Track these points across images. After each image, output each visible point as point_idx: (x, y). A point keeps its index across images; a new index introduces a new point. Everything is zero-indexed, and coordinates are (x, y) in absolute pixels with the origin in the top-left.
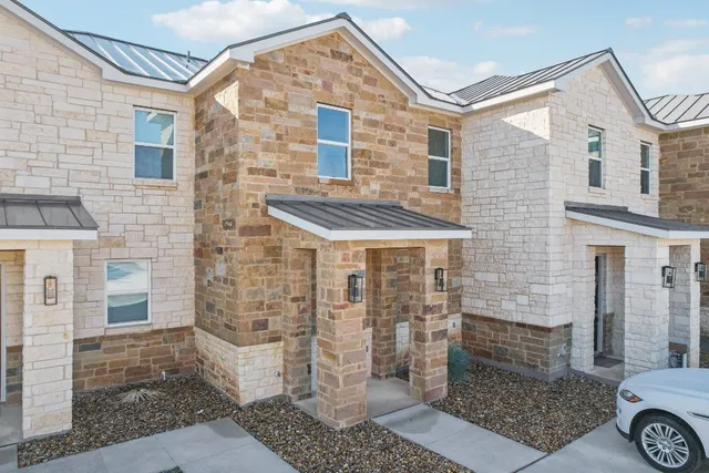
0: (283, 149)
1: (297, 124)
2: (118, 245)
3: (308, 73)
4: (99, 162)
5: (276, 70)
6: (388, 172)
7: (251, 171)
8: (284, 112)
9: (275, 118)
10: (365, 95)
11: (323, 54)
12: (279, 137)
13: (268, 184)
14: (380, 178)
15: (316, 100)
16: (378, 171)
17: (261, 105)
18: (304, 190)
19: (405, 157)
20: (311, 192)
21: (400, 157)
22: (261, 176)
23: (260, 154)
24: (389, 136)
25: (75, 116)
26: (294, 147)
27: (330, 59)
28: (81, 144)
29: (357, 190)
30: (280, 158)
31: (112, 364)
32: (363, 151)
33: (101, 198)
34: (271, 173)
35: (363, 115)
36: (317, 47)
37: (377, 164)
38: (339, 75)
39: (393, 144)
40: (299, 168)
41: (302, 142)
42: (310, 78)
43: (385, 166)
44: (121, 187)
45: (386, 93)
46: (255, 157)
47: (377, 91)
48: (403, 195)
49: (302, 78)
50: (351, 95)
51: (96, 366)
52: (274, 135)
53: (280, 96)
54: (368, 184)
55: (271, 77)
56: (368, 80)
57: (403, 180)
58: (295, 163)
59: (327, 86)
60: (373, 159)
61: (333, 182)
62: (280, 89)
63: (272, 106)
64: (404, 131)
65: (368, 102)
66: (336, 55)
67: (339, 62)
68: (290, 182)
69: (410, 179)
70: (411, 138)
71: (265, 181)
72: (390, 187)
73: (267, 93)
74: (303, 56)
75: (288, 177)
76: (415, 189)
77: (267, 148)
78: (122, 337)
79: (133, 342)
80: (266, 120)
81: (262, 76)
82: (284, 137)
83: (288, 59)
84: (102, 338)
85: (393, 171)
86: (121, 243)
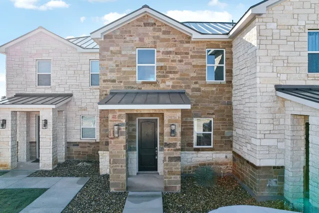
0: (119, 71)
1: (126, 59)
2: (85, 110)
3: (131, 36)
4: (78, 81)
5: (116, 38)
6: (177, 76)
7: (105, 81)
8: (119, 55)
9: (115, 58)
10: (163, 40)
11: (139, 26)
12: (117, 66)
13: (112, 86)
14: (172, 79)
15: (135, 47)
16: (171, 76)
17: (109, 53)
18: (129, 87)
19: (189, 67)
20: (132, 88)
21: (185, 67)
22: (109, 83)
23: (108, 74)
24: (179, 57)
25: (71, 66)
26: (123, 69)
27: (143, 27)
28: (73, 75)
29: (158, 86)
30: (117, 74)
31: (83, 152)
32: (162, 67)
33: (79, 94)
34: (114, 81)
35: (162, 50)
36: (136, 24)
37: (170, 72)
38: (148, 34)
39: (181, 61)
40: (127, 78)
41: (128, 66)
42: (132, 38)
43: (175, 73)
44: (85, 89)
45: (176, 37)
46: (106, 75)
47: (170, 37)
48: (188, 87)
49: (128, 39)
50: (155, 42)
51: (77, 152)
52: (115, 65)
53: (118, 48)
54: (165, 82)
55: (113, 41)
56: (164, 33)
57: (188, 79)
58: (124, 76)
59: (141, 40)
60: (168, 70)
61: (144, 83)
62: (117, 45)
63: (114, 53)
64: (188, 54)
65: (165, 43)
66: (146, 25)
67: (148, 27)
68: (122, 84)
69: (193, 78)
70: (192, 57)
71: (111, 85)
72: (179, 83)
73: (112, 48)
74: (129, 29)
75: (121, 82)
76: (196, 83)
77: (112, 71)
78: (85, 143)
79: (89, 145)
80: (111, 60)
81: (110, 42)
82: (120, 65)
83: (122, 32)
84: (79, 142)
85: (181, 75)
86: (85, 109)
